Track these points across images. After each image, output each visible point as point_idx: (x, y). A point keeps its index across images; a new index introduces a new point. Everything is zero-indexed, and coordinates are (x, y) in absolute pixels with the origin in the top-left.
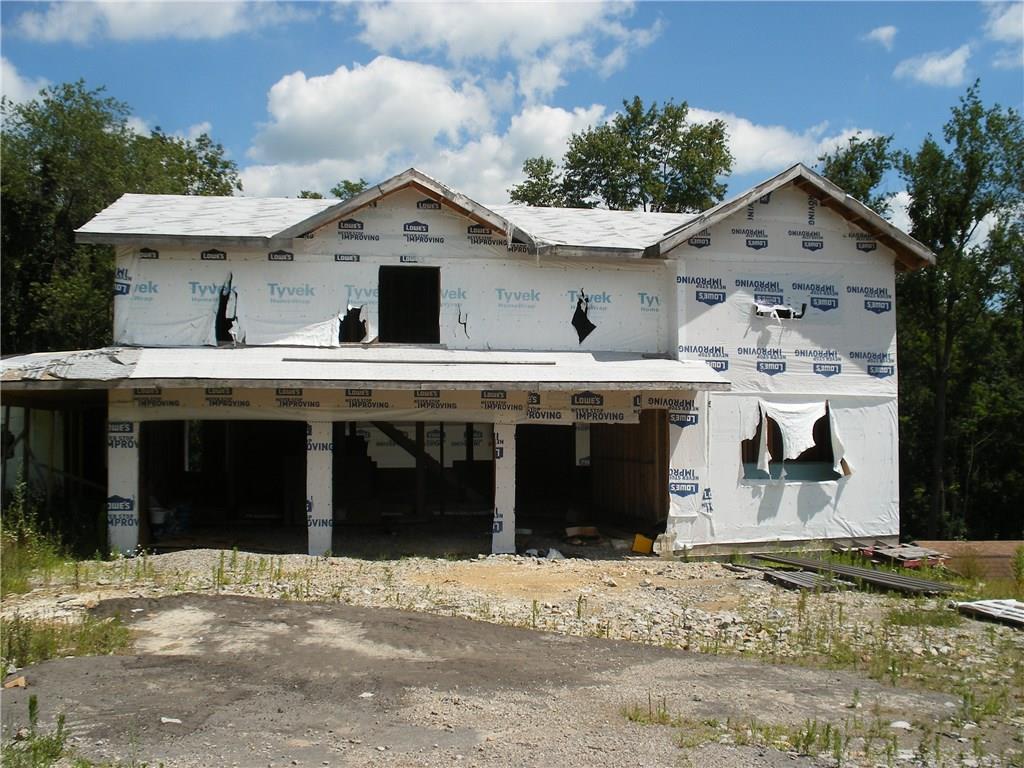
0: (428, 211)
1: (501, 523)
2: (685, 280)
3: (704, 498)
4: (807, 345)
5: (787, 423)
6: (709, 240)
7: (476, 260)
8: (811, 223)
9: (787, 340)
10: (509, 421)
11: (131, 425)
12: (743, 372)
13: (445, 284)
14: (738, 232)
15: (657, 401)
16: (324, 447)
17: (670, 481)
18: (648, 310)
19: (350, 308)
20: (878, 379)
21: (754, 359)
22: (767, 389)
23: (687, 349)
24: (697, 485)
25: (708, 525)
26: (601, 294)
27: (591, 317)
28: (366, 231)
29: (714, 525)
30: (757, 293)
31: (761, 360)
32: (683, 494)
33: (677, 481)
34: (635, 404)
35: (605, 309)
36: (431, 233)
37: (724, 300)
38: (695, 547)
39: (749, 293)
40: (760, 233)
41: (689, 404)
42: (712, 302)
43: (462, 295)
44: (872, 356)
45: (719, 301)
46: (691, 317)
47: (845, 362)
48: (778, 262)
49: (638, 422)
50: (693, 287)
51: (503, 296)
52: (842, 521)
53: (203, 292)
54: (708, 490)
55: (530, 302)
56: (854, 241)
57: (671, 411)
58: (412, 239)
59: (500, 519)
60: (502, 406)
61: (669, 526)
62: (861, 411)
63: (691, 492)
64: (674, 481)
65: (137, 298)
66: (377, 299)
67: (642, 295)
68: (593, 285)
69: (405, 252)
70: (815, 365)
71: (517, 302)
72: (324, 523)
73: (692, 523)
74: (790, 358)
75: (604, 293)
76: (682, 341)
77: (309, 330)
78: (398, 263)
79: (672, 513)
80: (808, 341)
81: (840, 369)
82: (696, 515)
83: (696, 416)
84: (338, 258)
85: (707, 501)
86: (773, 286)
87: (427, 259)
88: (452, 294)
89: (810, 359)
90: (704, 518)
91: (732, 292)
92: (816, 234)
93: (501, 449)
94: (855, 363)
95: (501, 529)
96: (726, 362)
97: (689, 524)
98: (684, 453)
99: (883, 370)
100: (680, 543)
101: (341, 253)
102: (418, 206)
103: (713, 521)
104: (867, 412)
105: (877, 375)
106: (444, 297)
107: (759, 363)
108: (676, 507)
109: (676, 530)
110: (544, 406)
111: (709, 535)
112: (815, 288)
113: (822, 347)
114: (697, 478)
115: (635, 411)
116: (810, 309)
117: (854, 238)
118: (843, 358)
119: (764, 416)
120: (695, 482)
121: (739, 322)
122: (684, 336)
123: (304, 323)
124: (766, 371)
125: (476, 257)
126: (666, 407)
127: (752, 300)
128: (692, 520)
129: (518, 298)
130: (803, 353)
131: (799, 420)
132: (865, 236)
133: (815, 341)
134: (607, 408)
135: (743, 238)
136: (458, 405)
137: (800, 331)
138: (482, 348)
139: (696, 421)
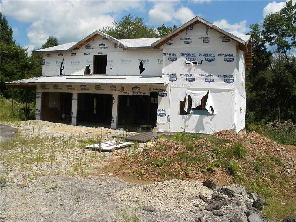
0: (105, 40)
1: (113, 121)
2: (165, 54)
3: (168, 118)
4: (203, 73)
5: (194, 97)
6: (173, 42)
7: (115, 52)
8: (207, 34)
9: (196, 71)
10: (116, 94)
11: (40, 93)
12: (181, 81)
13: (108, 59)
14: (182, 39)
15: (155, 89)
16: (76, 99)
17: (158, 112)
18: (160, 64)
19: (87, 66)
20: (228, 84)
21: (185, 77)
22: (189, 86)
23: (165, 74)
24: (166, 114)
25: (169, 126)
26: (147, 60)
27: (144, 67)
28: (91, 47)
29: (170, 126)
30: (187, 57)
31: (187, 77)
32: (161, 116)
33: (160, 112)
34: (149, 90)
35: (148, 64)
36: (106, 46)
37: (177, 60)
38: (164, 132)
39: (184, 57)
40: (189, 39)
41: (165, 90)
42: (173, 61)
43: (112, 62)
44: (226, 76)
45: (175, 60)
46: (167, 65)
47: (216, 78)
48: (195, 47)
49: (149, 95)
50: (168, 56)
51: (122, 61)
52: (212, 129)
53: (58, 64)
54: (169, 116)
55: (128, 63)
56: (222, 39)
57: (159, 92)
58: (101, 48)
59: (113, 120)
60: (115, 90)
61: (157, 125)
62: (221, 94)
63: (164, 116)
64: (159, 112)
65: (46, 65)
66: (93, 64)
67: (158, 59)
68: (144, 57)
69: (100, 51)
70: (205, 79)
71: (125, 63)
72: (75, 117)
73: (164, 125)
74: (197, 77)
75: (148, 59)
76: (163, 72)
77: (78, 72)
78: (98, 54)
79: (158, 121)
80: (203, 71)
81: (214, 80)
82: (165, 122)
83: (167, 94)
84: (85, 54)
85: (169, 119)
86: (193, 55)
87: (104, 53)
88: (109, 61)
89: (204, 77)
90: (167, 123)
91: (179, 57)
92: (208, 38)
93: (114, 101)
94: (220, 78)
95: (113, 122)
96: (176, 78)
97: (163, 125)
98: (162, 104)
99: (230, 81)
100: (160, 131)
101: (85, 53)
102: (103, 40)
103: (170, 125)
104: (223, 94)
105: (227, 82)
106: (108, 62)
107: (186, 78)
108: (159, 120)
109: (159, 126)
110: (125, 90)
111: (169, 129)
112: (207, 55)
113: (209, 73)
114: (166, 112)
115: (149, 92)
116: (204, 62)
117: (222, 38)
118: (215, 77)
119: (187, 94)
120: (165, 113)
121: (181, 66)
122: (164, 71)
123: (77, 70)
124: (189, 81)
125: (115, 51)
126: (158, 91)
127: (185, 59)
128: (164, 124)
129: (125, 62)
130: (201, 75)
131: (198, 96)
132: (226, 37)
133: (206, 71)
134: (141, 91)
135: (184, 41)
136: (105, 89)
137: (201, 68)
138: (116, 75)
139: (166, 96)
